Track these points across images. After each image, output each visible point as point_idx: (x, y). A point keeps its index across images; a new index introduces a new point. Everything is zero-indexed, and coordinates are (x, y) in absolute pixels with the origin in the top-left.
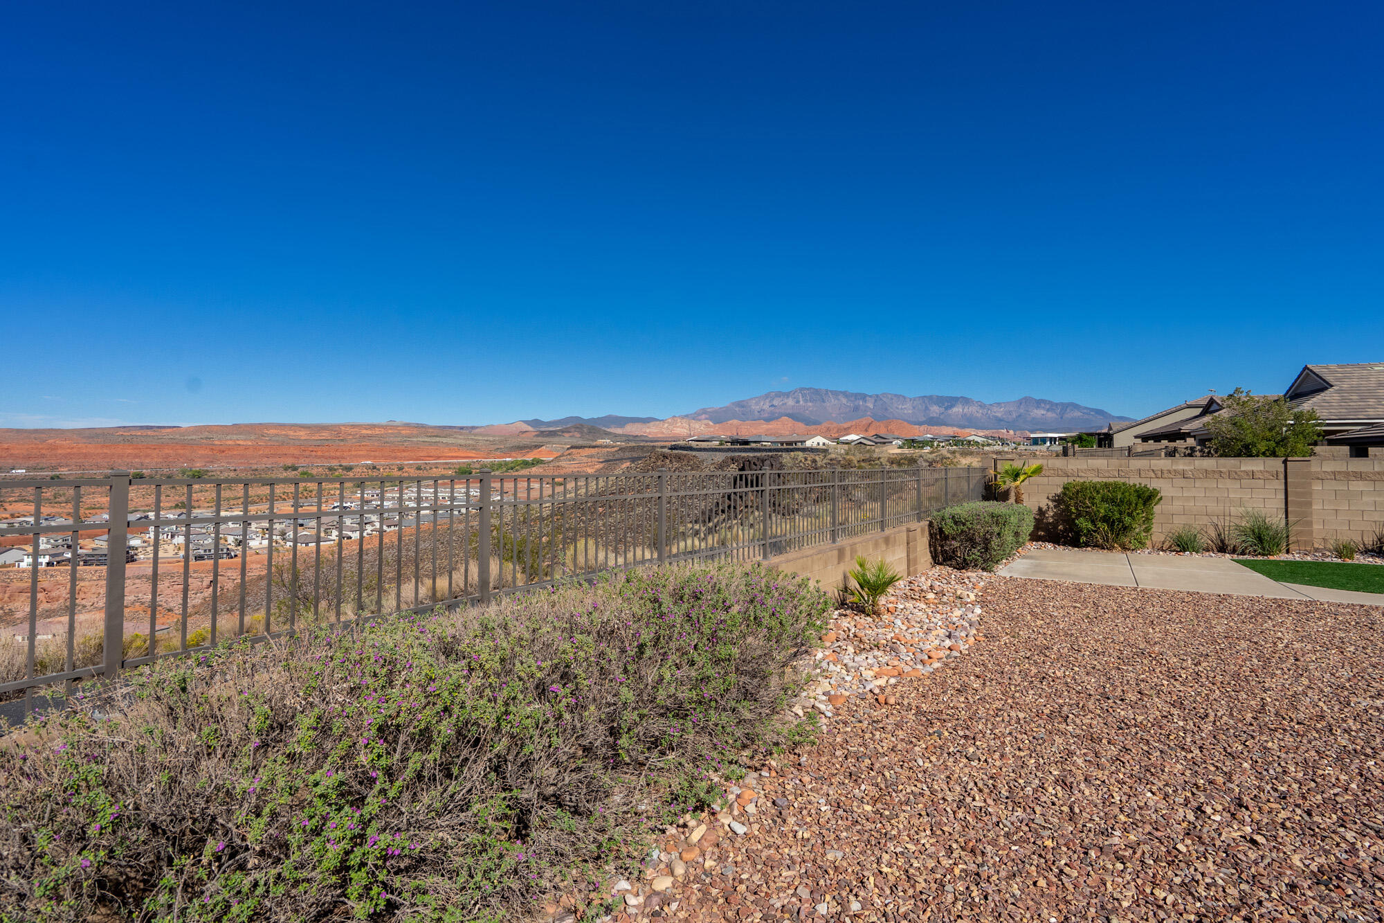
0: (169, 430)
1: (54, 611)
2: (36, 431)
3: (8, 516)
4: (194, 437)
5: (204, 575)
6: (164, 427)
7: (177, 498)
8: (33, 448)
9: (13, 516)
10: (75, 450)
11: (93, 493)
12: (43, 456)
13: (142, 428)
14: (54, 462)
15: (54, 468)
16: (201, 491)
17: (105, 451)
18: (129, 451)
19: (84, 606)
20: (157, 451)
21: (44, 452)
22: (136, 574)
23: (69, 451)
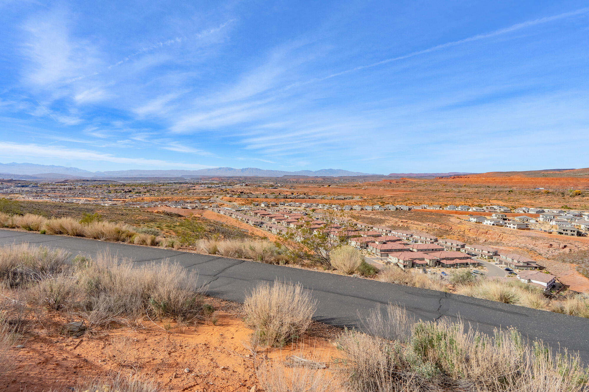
0: (567, 171)
1: (492, 243)
2: (507, 172)
3: (490, 205)
4: (581, 174)
5: (561, 242)
6: (567, 170)
7: (564, 203)
8: (503, 179)
9: (491, 205)
10: (520, 180)
11: (525, 198)
12: (507, 182)
13: (554, 170)
14: (511, 185)
15: (510, 187)
16: (579, 201)
17: (532, 180)
18: (544, 181)
19: (504, 244)
20: (558, 181)
21: (508, 181)
22: (527, 235)
23: (517, 180)
